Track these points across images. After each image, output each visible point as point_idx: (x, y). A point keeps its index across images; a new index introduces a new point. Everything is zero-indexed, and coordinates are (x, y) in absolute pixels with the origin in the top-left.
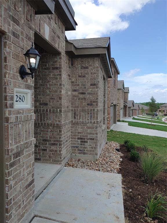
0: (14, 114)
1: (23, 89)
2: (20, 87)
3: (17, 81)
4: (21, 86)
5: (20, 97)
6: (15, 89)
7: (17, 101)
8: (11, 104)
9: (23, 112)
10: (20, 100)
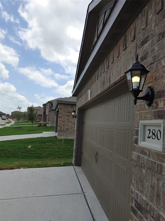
0: (137, 152)
1: (151, 119)
2: (146, 118)
3: (143, 112)
4: (148, 116)
5: (154, 132)
6: (141, 122)
7: (149, 137)
8: (136, 139)
9: (149, 154)
10: (154, 137)
